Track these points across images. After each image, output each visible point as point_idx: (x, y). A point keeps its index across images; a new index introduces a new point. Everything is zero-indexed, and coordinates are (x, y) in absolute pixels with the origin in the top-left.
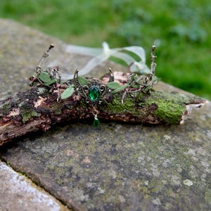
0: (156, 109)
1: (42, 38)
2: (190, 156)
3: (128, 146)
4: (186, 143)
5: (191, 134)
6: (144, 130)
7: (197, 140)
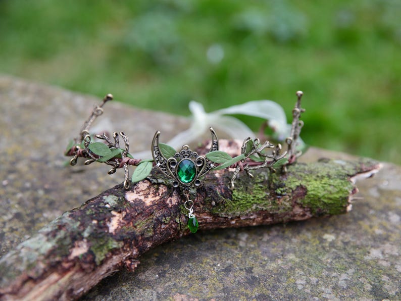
0: (305, 194)
1: (24, 91)
2: (376, 260)
3: (272, 266)
4: (362, 241)
5: (365, 224)
6: (288, 233)
7: (378, 231)
